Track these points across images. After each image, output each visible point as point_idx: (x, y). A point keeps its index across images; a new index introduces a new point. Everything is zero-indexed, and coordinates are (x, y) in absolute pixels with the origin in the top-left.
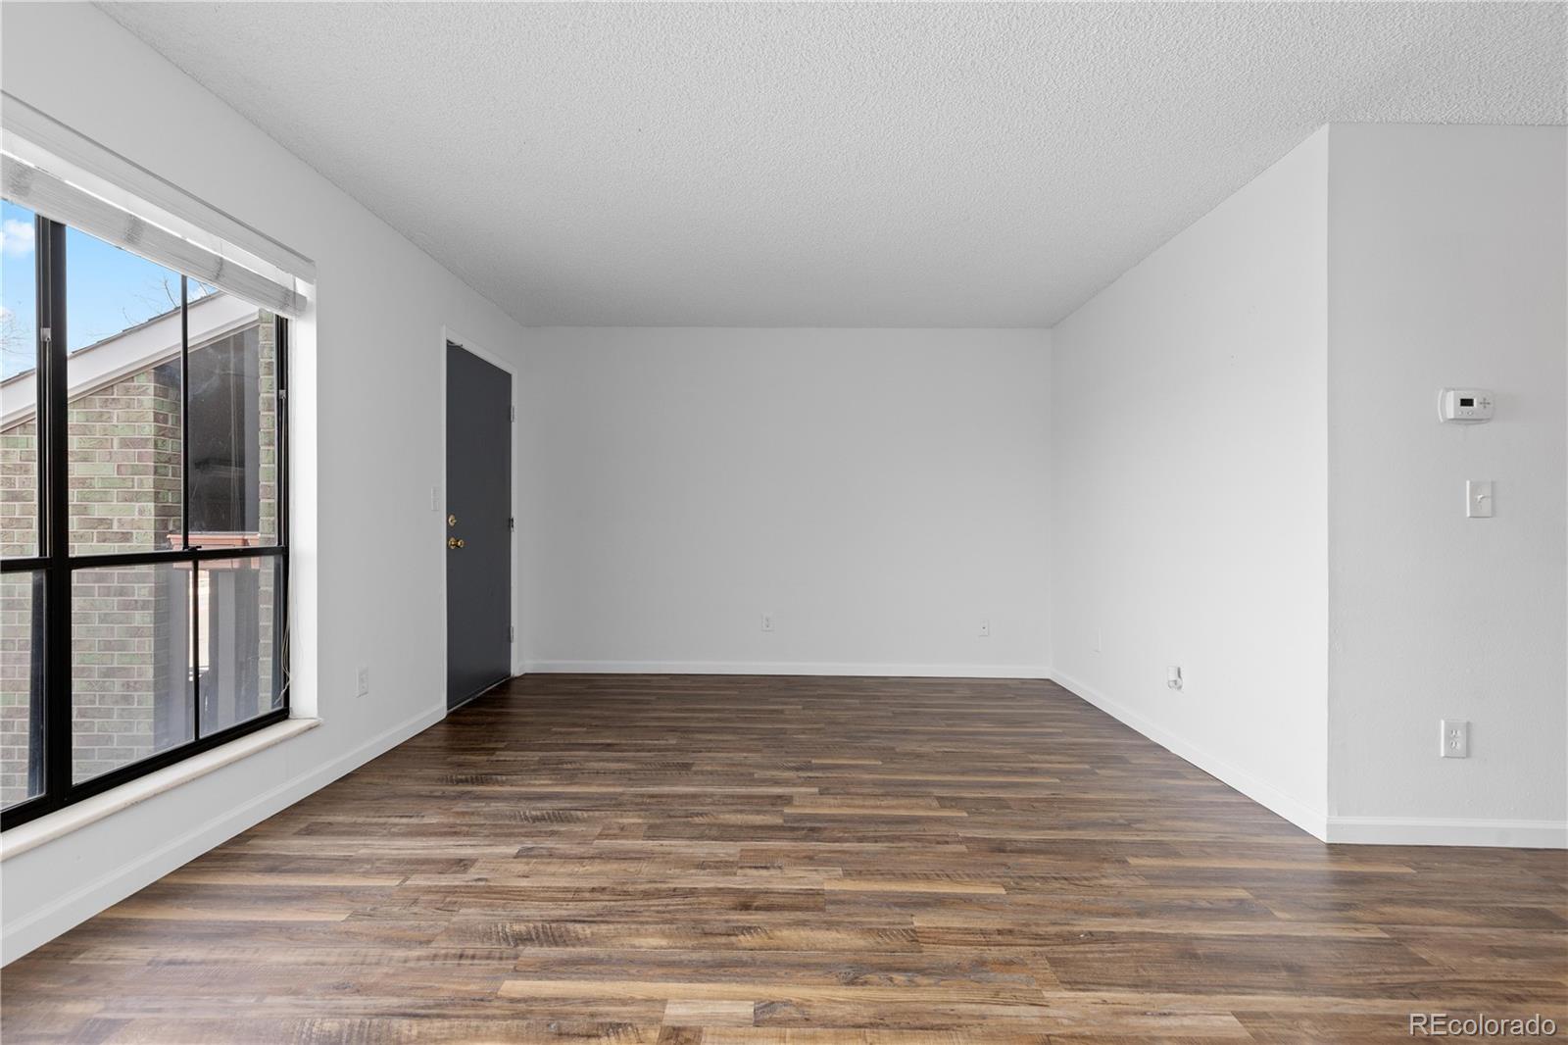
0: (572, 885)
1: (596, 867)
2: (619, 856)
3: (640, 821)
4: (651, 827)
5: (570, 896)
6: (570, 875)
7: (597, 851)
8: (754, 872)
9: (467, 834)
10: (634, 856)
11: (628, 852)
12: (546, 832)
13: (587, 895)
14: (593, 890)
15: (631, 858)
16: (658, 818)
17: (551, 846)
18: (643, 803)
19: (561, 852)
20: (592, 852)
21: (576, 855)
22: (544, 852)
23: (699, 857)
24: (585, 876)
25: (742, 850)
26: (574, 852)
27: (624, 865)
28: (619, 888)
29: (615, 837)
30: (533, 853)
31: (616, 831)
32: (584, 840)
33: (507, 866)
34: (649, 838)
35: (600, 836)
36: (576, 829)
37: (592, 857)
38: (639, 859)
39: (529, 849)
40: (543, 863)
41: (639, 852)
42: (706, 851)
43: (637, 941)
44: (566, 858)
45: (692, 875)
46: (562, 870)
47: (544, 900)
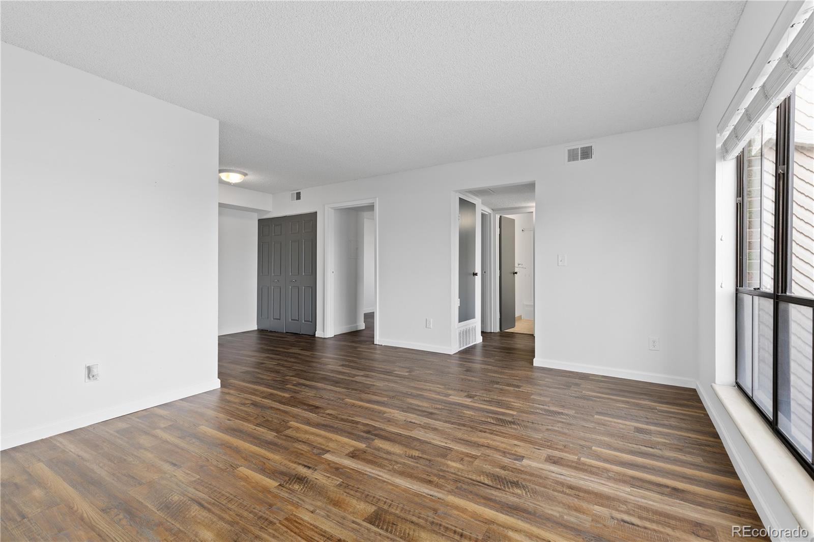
0: (494, 436)
1: (482, 441)
2: (469, 443)
3: (449, 463)
4: (444, 456)
5: (495, 432)
6: (494, 440)
7: (480, 449)
8: (416, 422)
9: (562, 484)
10: (462, 442)
11: (464, 444)
12: (508, 470)
13: (487, 431)
14: (485, 432)
15: (464, 440)
16: (437, 461)
17: (504, 459)
18: (440, 477)
19: (498, 453)
20: (482, 449)
21: (491, 450)
22: (508, 456)
23: (433, 433)
24: (487, 438)
25: (411, 431)
26: (492, 451)
27: (469, 438)
28: (474, 430)
29: (467, 455)
30: (515, 457)
31: (466, 459)
32: (486, 459)
33: (526, 453)
34: (450, 449)
35: (475, 457)
36: (489, 467)
37: (483, 446)
38: (460, 439)
39: (517, 460)
40: (508, 449)
41: (458, 443)
42: (427, 435)
43: (473, 414)
44: (496, 449)
45: (441, 427)
46: (498, 444)
47: (506, 434)
